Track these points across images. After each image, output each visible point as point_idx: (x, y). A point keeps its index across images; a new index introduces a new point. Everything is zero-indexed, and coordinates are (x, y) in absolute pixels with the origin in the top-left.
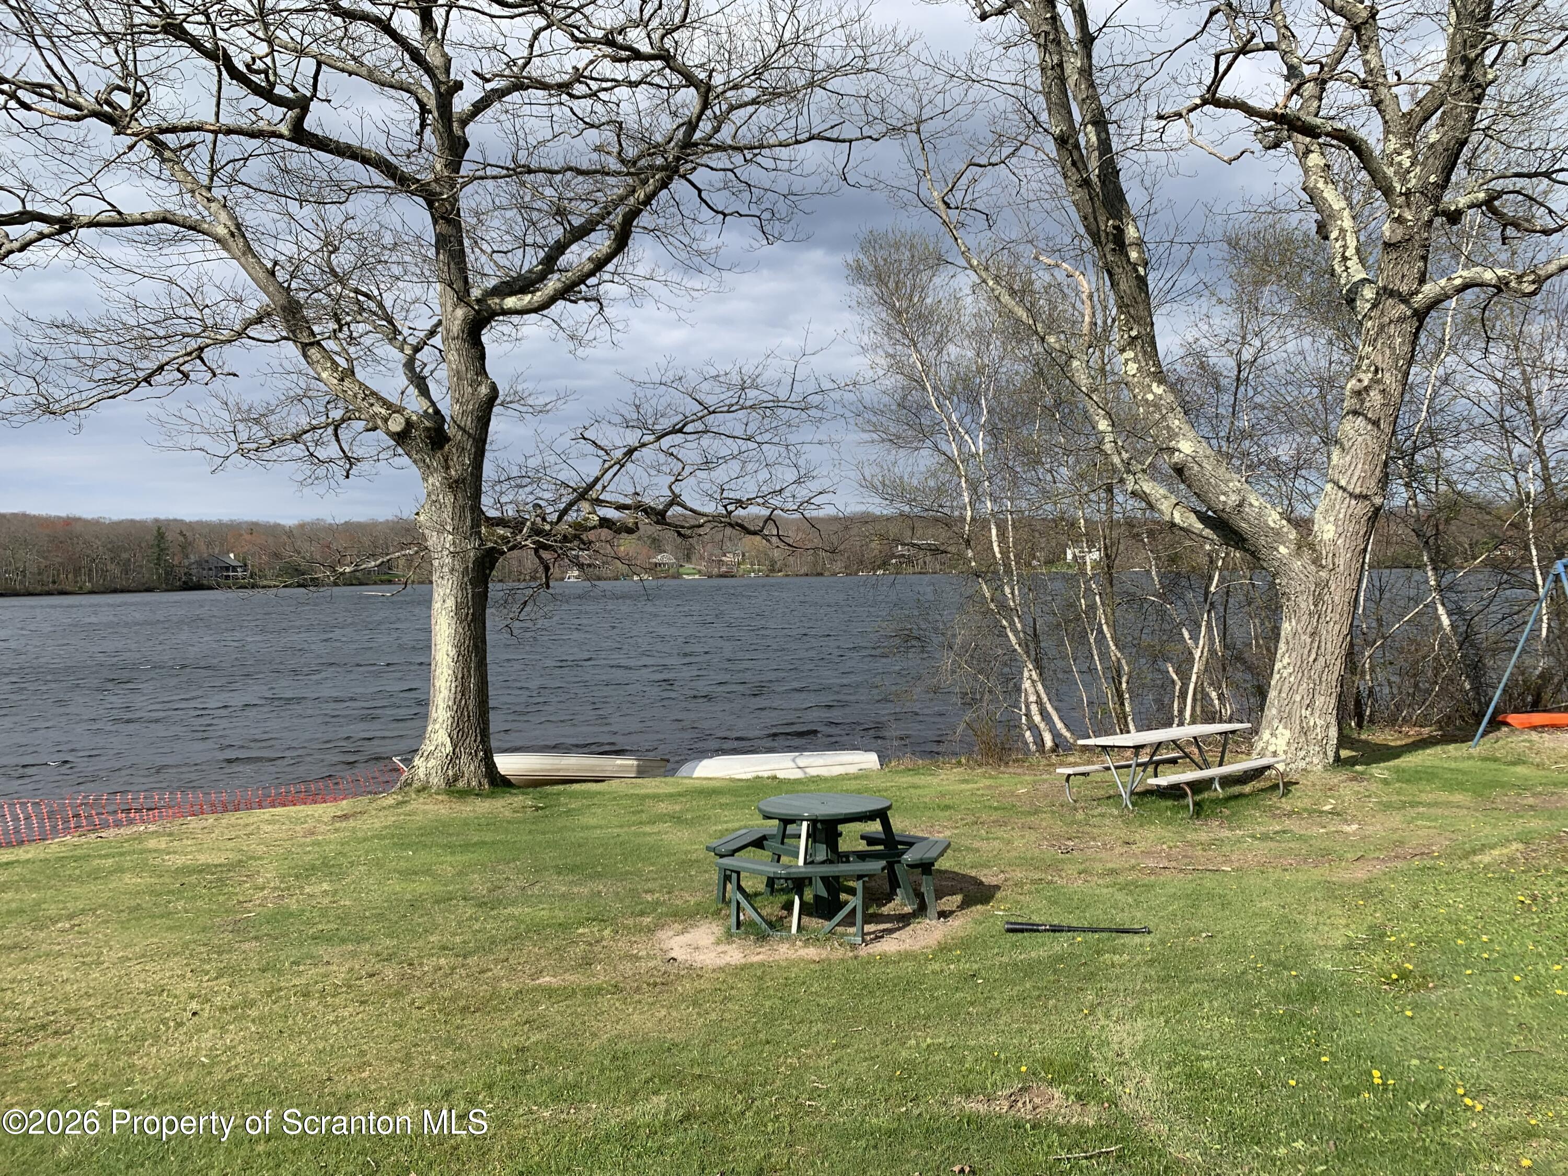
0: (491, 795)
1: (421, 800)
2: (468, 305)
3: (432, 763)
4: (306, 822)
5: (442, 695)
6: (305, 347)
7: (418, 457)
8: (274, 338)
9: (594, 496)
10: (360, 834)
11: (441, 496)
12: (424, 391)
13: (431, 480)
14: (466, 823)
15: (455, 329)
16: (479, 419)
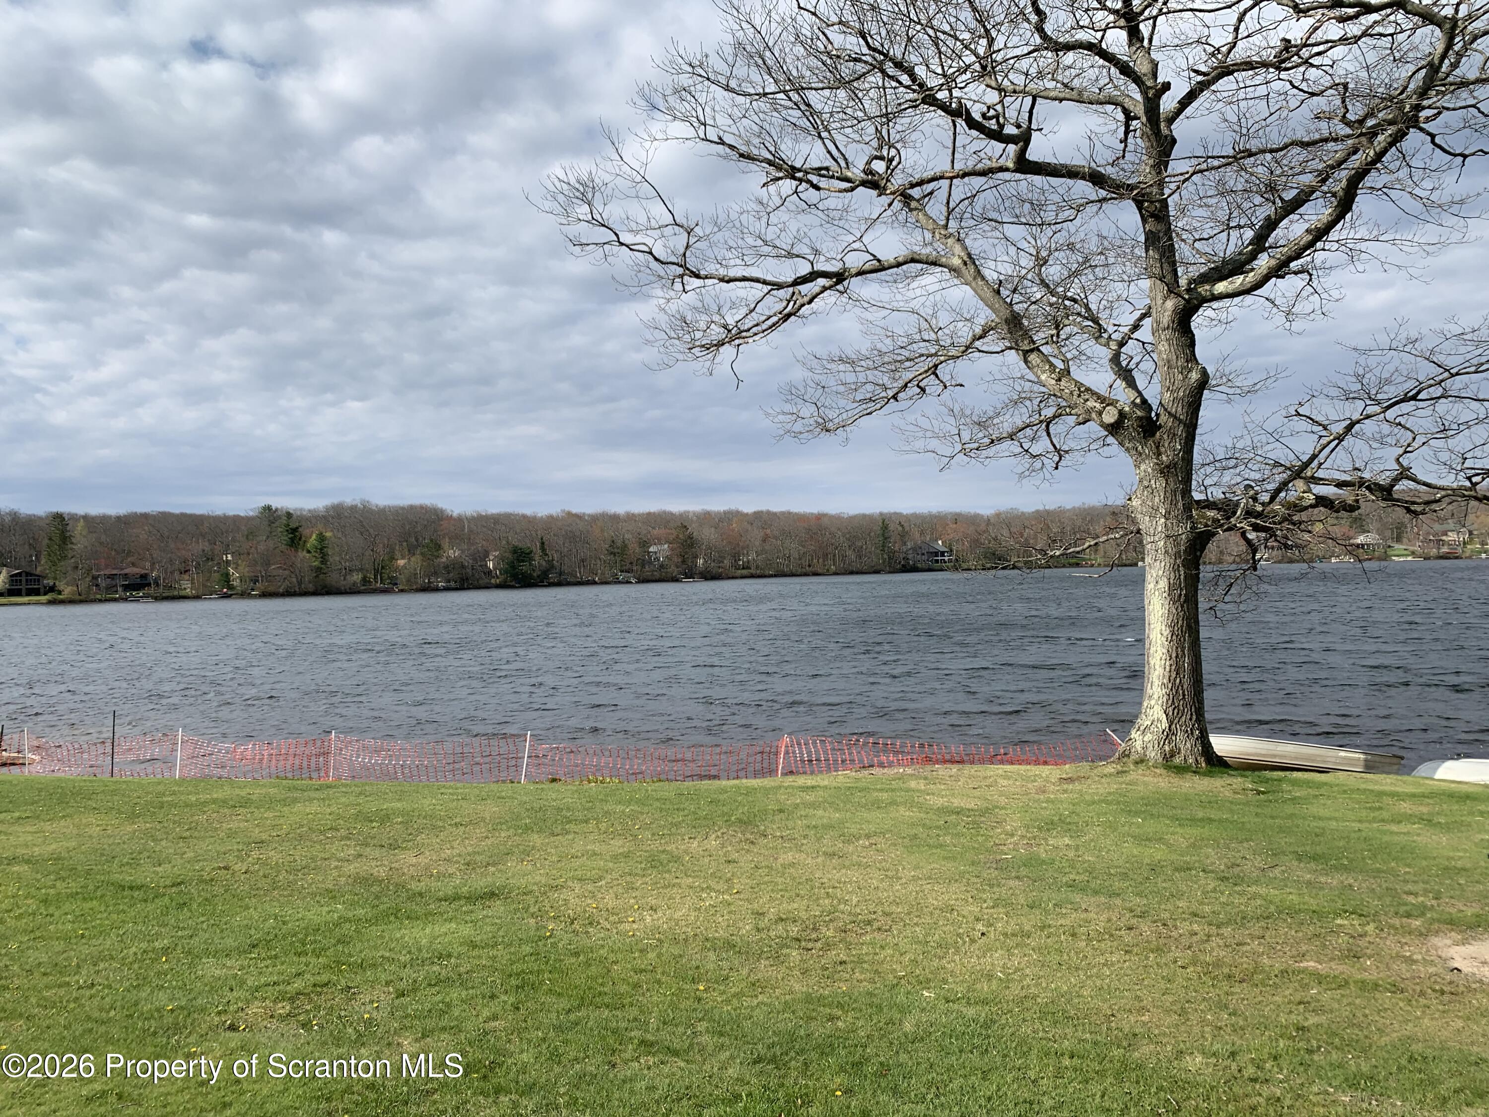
0: (1208, 774)
1: (1140, 771)
2: (1179, 295)
3: (1148, 737)
4: (1035, 781)
5: (1157, 673)
6: (1026, 353)
7: (1130, 446)
8: (999, 349)
9: (1309, 474)
10: (1088, 798)
11: (1153, 482)
12: (1131, 383)
13: (1143, 467)
14: (1187, 798)
15: (1166, 320)
16: (1190, 405)
